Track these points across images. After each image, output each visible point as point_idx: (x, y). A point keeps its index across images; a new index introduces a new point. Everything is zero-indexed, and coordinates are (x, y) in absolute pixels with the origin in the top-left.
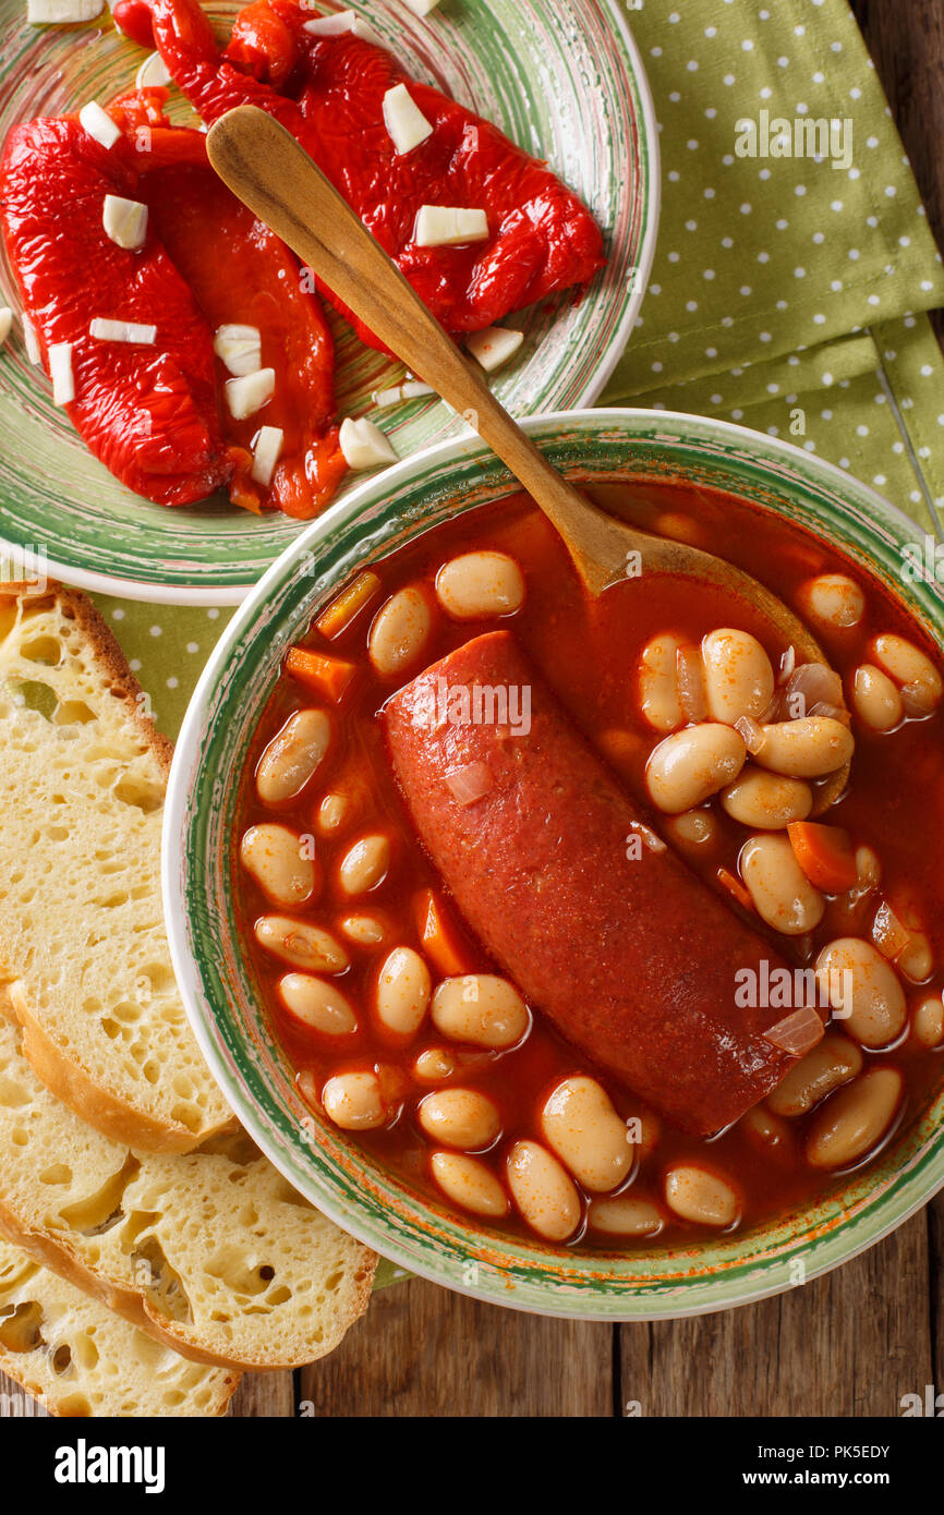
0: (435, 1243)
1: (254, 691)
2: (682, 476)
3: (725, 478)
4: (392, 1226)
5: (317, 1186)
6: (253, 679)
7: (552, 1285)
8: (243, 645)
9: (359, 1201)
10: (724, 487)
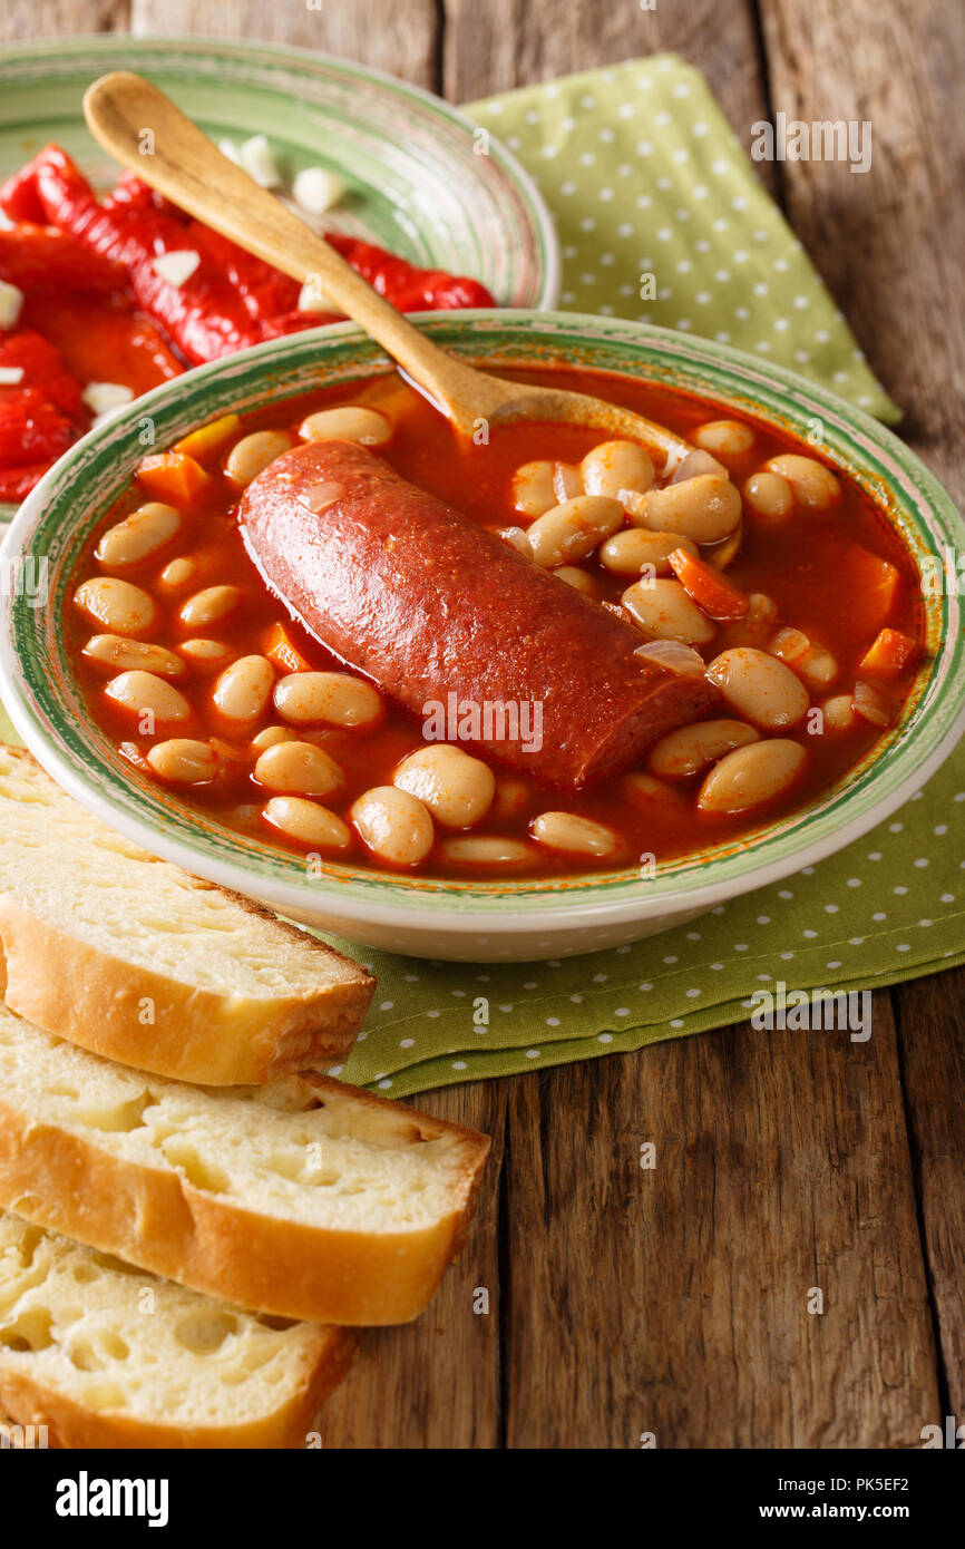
0: (264, 858)
1: (101, 486)
2: (561, 359)
3: (605, 356)
4: (215, 843)
5: (133, 811)
6: (101, 477)
7: (400, 891)
8: (93, 450)
9: (178, 824)
10: (604, 365)
